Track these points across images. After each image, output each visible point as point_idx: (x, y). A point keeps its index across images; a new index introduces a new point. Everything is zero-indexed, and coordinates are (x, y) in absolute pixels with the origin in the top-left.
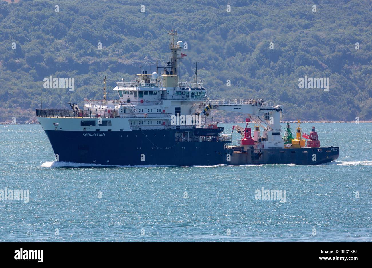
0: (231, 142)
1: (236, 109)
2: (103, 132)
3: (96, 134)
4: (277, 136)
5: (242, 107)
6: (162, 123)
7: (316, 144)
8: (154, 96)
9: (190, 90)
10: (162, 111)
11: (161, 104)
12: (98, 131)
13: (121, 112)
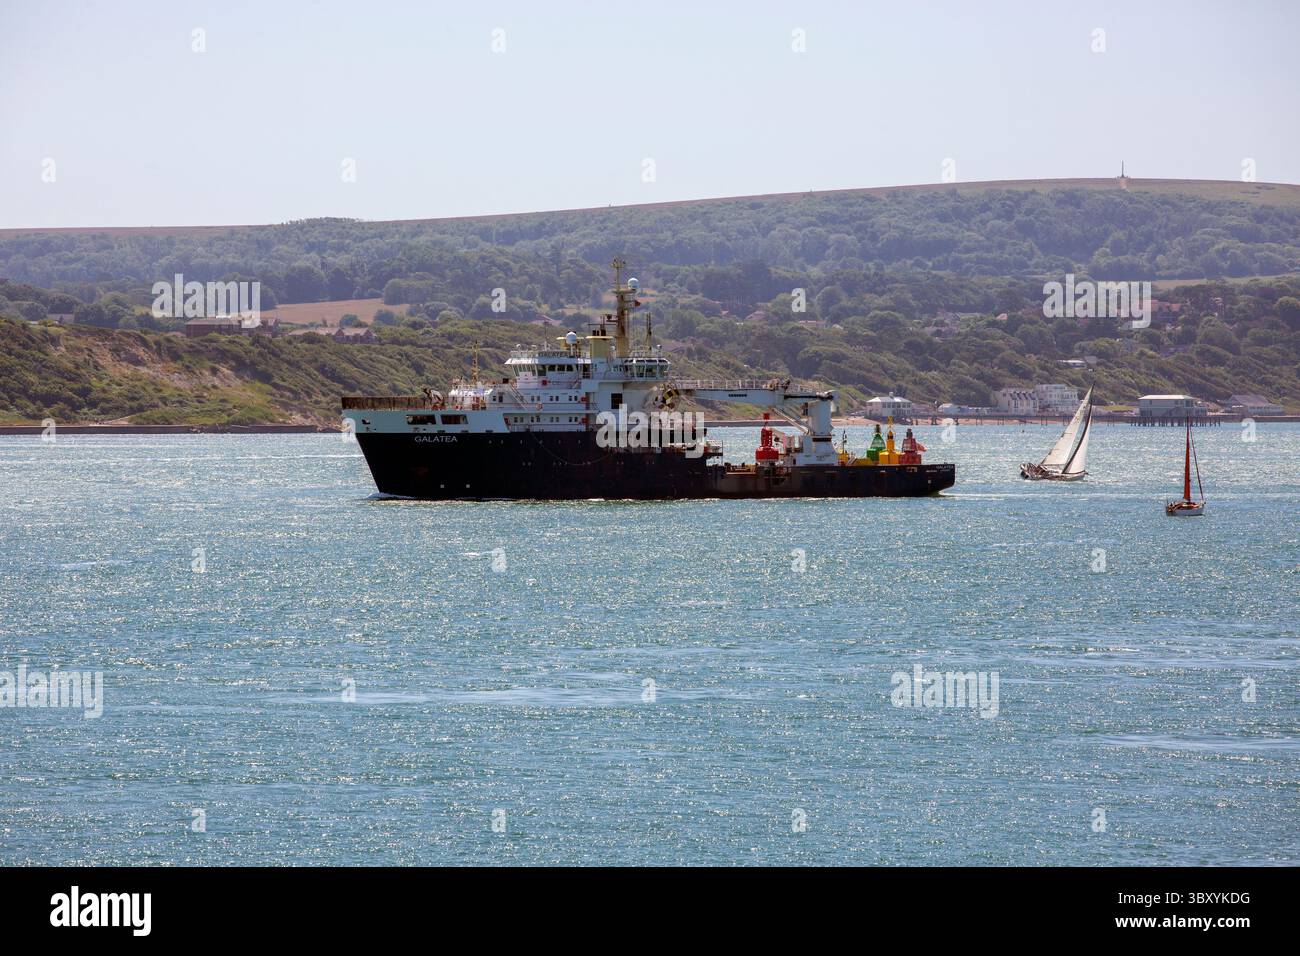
0: (721, 454)
1: (735, 395)
2: (452, 435)
3: (440, 439)
4: (823, 445)
5: (748, 393)
6: (579, 420)
7: (910, 460)
8: (567, 374)
9: (634, 362)
10: (579, 399)
11: (579, 387)
12: (441, 433)
13: (494, 400)
